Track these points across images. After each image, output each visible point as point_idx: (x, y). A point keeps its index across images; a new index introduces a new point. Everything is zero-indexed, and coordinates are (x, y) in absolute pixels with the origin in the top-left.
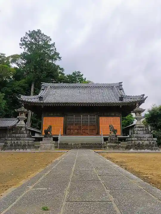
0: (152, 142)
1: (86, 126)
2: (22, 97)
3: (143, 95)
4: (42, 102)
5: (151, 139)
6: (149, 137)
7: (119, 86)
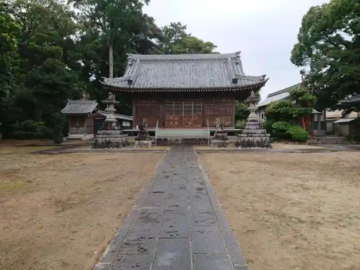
0: (264, 138)
1: (189, 116)
2: (105, 81)
3: (264, 76)
4: (131, 87)
5: (264, 135)
6: (262, 133)
7: (236, 59)
